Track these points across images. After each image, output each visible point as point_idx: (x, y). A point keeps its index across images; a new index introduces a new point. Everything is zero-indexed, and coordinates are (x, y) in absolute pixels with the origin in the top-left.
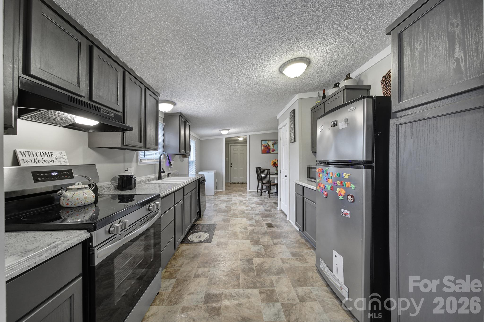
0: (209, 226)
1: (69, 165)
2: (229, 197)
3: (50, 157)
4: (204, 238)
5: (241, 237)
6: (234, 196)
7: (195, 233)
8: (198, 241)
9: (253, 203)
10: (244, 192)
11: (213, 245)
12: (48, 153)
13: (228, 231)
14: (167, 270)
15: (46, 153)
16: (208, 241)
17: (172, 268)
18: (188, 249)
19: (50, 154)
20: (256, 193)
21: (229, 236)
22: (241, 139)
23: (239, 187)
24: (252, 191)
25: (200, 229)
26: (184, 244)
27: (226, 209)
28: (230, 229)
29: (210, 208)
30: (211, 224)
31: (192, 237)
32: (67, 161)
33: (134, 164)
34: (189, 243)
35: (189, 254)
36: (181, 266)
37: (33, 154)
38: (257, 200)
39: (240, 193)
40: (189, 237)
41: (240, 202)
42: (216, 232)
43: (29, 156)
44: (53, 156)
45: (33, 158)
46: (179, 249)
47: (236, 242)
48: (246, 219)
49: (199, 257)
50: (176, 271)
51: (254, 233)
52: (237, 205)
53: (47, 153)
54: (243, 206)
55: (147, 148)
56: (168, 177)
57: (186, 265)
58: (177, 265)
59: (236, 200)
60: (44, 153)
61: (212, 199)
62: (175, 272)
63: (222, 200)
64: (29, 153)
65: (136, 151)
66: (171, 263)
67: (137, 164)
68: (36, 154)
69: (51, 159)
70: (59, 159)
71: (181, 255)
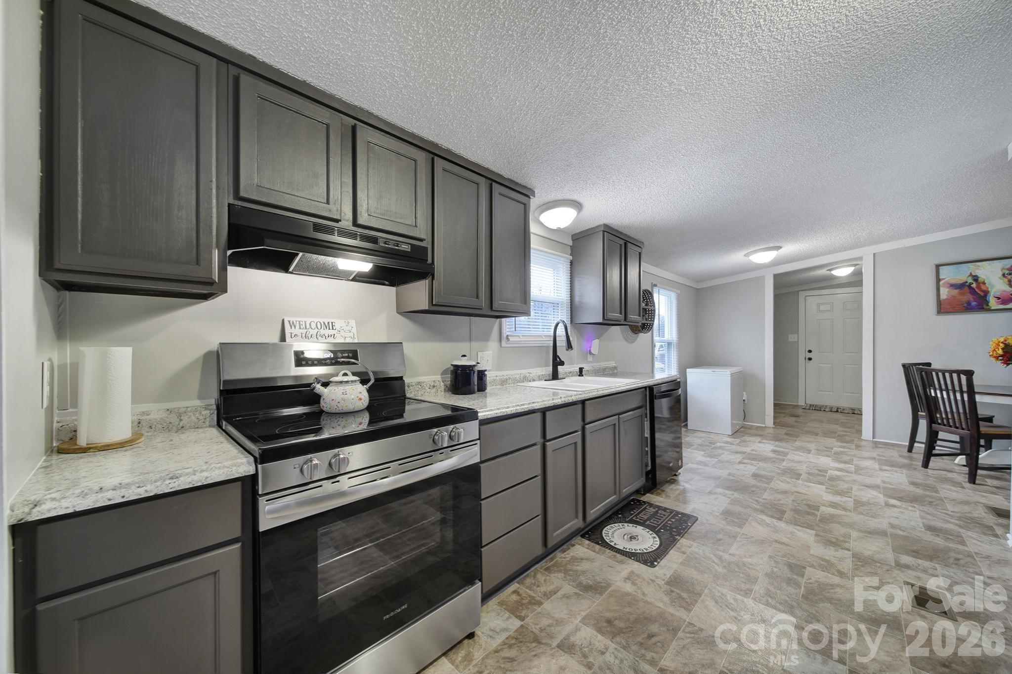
0: (673, 518)
1: (357, 342)
2: (780, 447)
3: (329, 329)
4: (642, 547)
5: (762, 592)
6: (798, 449)
7: (626, 522)
8: (622, 548)
9: (876, 487)
10: (847, 442)
11: (657, 577)
12: (328, 323)
13: (724, 551)
14: (519, 590)
15: (324, 323)
16: (650, 559)
17: (530, 590)
18: (587, 559)
19: (330, 324)
20: (906, 454)
21: (720, 570)
22: (843, 272)
23: (835, 422)
24: (886, 444)
25: (645, 517)
26: (587, 542)
27: (753, 482)
28: (733, 550)
29: (701, 467)
30: (682, 514)
31: (613, 530)
32: (356, 336)
33: (493, 344)
34: (599, 544)
35: (584, 572)
36: (548, 595)
37: (305, 324)
38: (899, 478)
39: (832, 442)
40: (605, 529)
41: (817, 472)
42: (683, 542)
43: (300, 328)
44: (334, 328)
45: (304, 331)
46: (569, 549)
47: (736, 600)
48: (817, 535)
49: (601, 594)
50: (533, 601)
51: (830, 600)
52: (798, 479)
53: (326, 324)
54: (823, 487)
55: (495, 311)
56: (579, 376)
57: (561, 598)
58: (543, 589)
59: (800, 462)
60: (322, 323)
61: (718, 444)
62: (530, 603)
63: (749, 454)
64: (301, 323)
65: (498, 319)
66: (535, 577)
67: (501, 346)
68: (310, 325)
69: (331, 332)
70: (342, 333)
71: (566, 565)
